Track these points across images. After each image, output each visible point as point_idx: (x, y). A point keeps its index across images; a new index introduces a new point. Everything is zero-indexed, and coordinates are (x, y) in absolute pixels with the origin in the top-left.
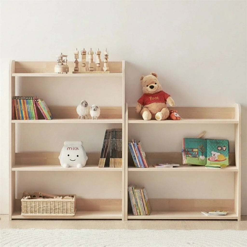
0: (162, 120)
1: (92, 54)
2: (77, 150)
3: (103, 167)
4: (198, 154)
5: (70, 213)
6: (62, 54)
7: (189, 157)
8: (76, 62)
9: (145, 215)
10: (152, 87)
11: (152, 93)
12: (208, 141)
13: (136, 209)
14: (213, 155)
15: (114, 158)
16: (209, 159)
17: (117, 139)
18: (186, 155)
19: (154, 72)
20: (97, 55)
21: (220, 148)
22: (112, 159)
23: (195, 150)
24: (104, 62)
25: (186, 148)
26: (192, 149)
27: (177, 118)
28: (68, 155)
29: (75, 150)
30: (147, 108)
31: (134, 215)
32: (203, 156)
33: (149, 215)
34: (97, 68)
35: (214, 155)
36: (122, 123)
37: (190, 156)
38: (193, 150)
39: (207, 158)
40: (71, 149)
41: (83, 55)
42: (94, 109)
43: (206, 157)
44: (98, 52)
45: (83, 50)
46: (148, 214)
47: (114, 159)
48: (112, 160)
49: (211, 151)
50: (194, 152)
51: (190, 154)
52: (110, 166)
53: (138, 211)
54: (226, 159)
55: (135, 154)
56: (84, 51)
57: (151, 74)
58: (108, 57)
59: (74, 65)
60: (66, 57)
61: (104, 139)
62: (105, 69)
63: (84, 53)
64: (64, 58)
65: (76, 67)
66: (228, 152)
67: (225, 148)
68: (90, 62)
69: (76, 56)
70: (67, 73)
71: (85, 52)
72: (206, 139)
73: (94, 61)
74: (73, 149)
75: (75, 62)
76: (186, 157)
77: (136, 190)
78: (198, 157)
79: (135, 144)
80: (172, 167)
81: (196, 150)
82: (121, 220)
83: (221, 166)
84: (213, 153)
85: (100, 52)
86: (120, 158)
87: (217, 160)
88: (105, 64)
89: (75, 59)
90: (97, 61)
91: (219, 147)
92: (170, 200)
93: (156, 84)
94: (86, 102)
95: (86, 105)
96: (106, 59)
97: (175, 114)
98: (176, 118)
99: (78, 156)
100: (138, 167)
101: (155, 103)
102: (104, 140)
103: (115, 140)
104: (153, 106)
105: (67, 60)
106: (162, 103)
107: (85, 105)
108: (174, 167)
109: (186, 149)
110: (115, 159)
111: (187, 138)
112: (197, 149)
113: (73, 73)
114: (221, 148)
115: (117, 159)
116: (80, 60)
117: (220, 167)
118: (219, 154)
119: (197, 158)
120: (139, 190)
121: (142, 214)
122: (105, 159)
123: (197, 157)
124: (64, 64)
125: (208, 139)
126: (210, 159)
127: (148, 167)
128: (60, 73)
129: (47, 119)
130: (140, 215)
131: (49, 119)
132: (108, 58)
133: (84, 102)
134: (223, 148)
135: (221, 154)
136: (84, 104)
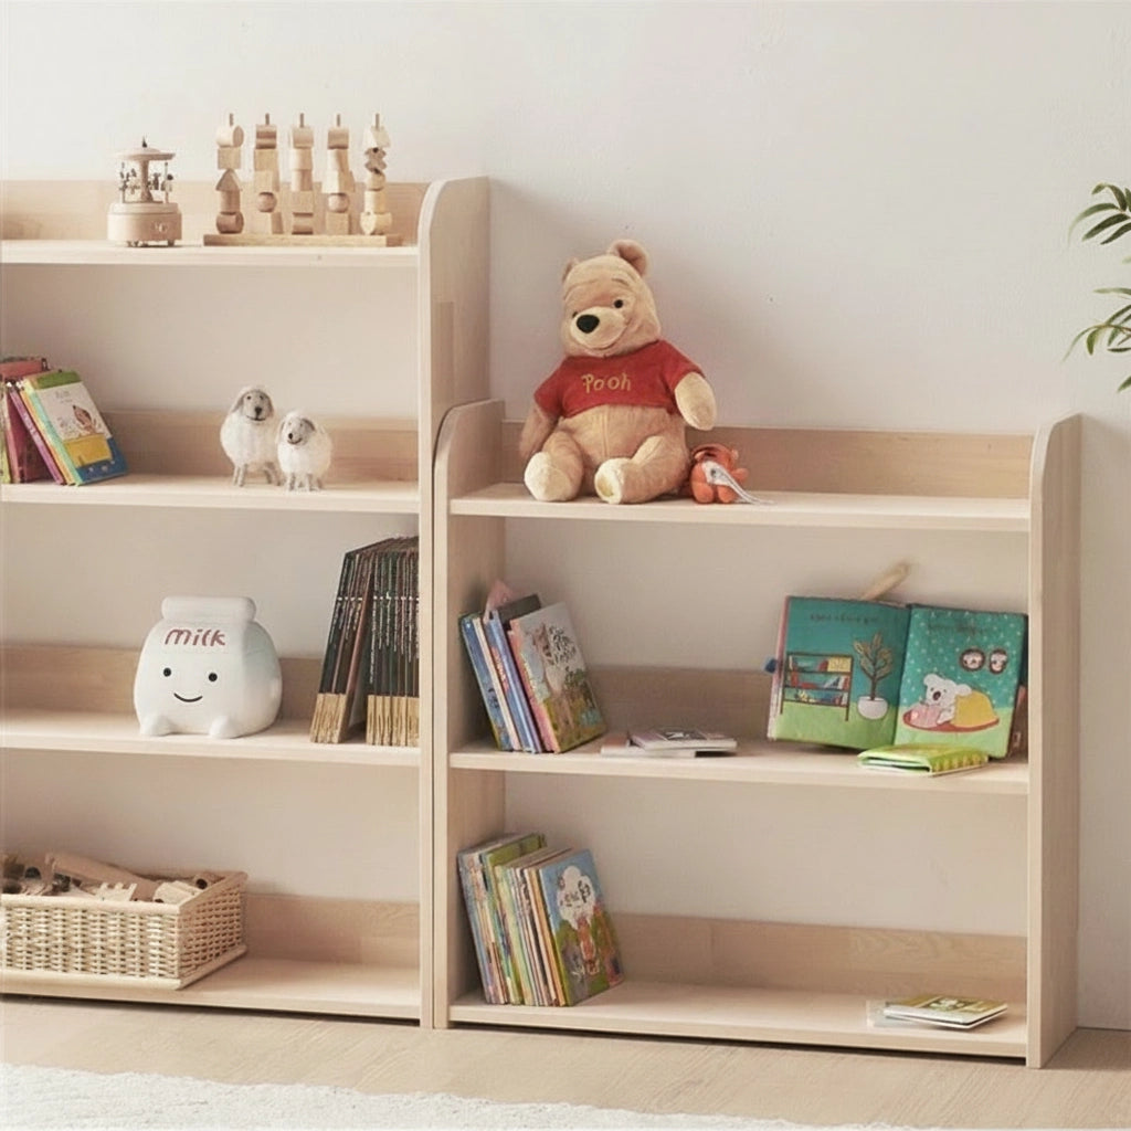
0: (624, 502)
1: (303, 144)
2: (212, 644)
3: (336, 739)
4: (848, 688)
5: (162, 972)
6: (145, 145)
7: (799, 701)
8: (229, 189)
9: (546, 1003)
10: (588, 324)
11: (601, 354)
12: (917, 615)
13: (500, 969)
14: (930, 695)
15: (387, 694)
16: (907, 717)
17: (400, 595)
18: (783, 693)
19: (627, 242)
20: (331, 148)
21: (973, 660)
22: (380, 699)
23: (834, 664)
24: (363, 187)
25: (789, 654)
26: (820, 660)
27: (716, 493)
28: (167, 672)
29: (204, 643)
30: (570, 432)
31: (491, 1003)
32: (877, 699)
33: (566, 1005)
34: (328, 214)
35: (937, 695)
36: (419, 511)
37: (803, 694)
38: (826, 664)
39: (903, 710)
40: (183, 637)
41: (261, 147)
42: (291, 436)
43: (894, 702)
44: (332, 136)
45: (263, 122)
46: (562, 1002)
47: (387, 699)
48: (377, 705)
49: (925, 675)
50: (831, 673)
51: (808, 687)
52: (369, 735)
53: (510, 982)
54: (997, 722)
55: (495, 678)
56: (268, 129)
57: (613, 253)
58: (385, 159)
59: (217, 202)
60: (163, 162)
61: (339, 595)
62: (369, 222)
63: (267, 141)
64: (155, 167)
65: (223, 213)
66: (1015, 681)
67: (1004, 658)
68: (295, 187)
69: (227, 154)
70: (171, 245)
71: (273, 136)
72: (910, 607)
73: (315, 178)
74: (197, 638)
75: (218, 188)
76: (783, 700)
77: (499, 871)
78: (848, 706)
79: (496, 625)
80: (694, 755)
81: (845, 665)
82: (416, 1022)
83: (931, 761)
84: (934, 682)
85: (345, 135)
86: (410, 695)
87: (948, 722)
88: (369, 196)
89: (223, 171)
90: (328, 180)
91: (969, 651)
92: (717, 929)
93: (619, 304)
94: (263, 397)
95: (258, 410)
96: (377, 171)
97: (712, 472)
98: (710, 491)
99: (213, 677)
100: (512, 750)
101: (605, 408)
102: (337, 601)
103: (393, 601)
104: (595, 424)
105: (170, 178)
106: (644, 406)
107: (253, 415)
108: (700, 754)
109: (791, 658)
110: (396, 699)
111: (802, 599)
112: (849, 661)
113: (210, 241)
114: (978, 659)
115: (404, 699)
116: (245, 174)
117: (927, 769)
118: (965, 689)
119: (844, 710)
120: (518, 871)
121: (528, 999)
122: (343, 698)
123: (844, 702)
124: (157, 195)
125: (919, 606)
126: (914, 716)
127: (563, 752)
128: (136, 243)
129: (64, 483)
130: (523, 1003)
131: (73, 481)
132: (384, 166)
133: (249, 398)
134: (994, 657)
135: (974, 688)
136: (249, 408)
